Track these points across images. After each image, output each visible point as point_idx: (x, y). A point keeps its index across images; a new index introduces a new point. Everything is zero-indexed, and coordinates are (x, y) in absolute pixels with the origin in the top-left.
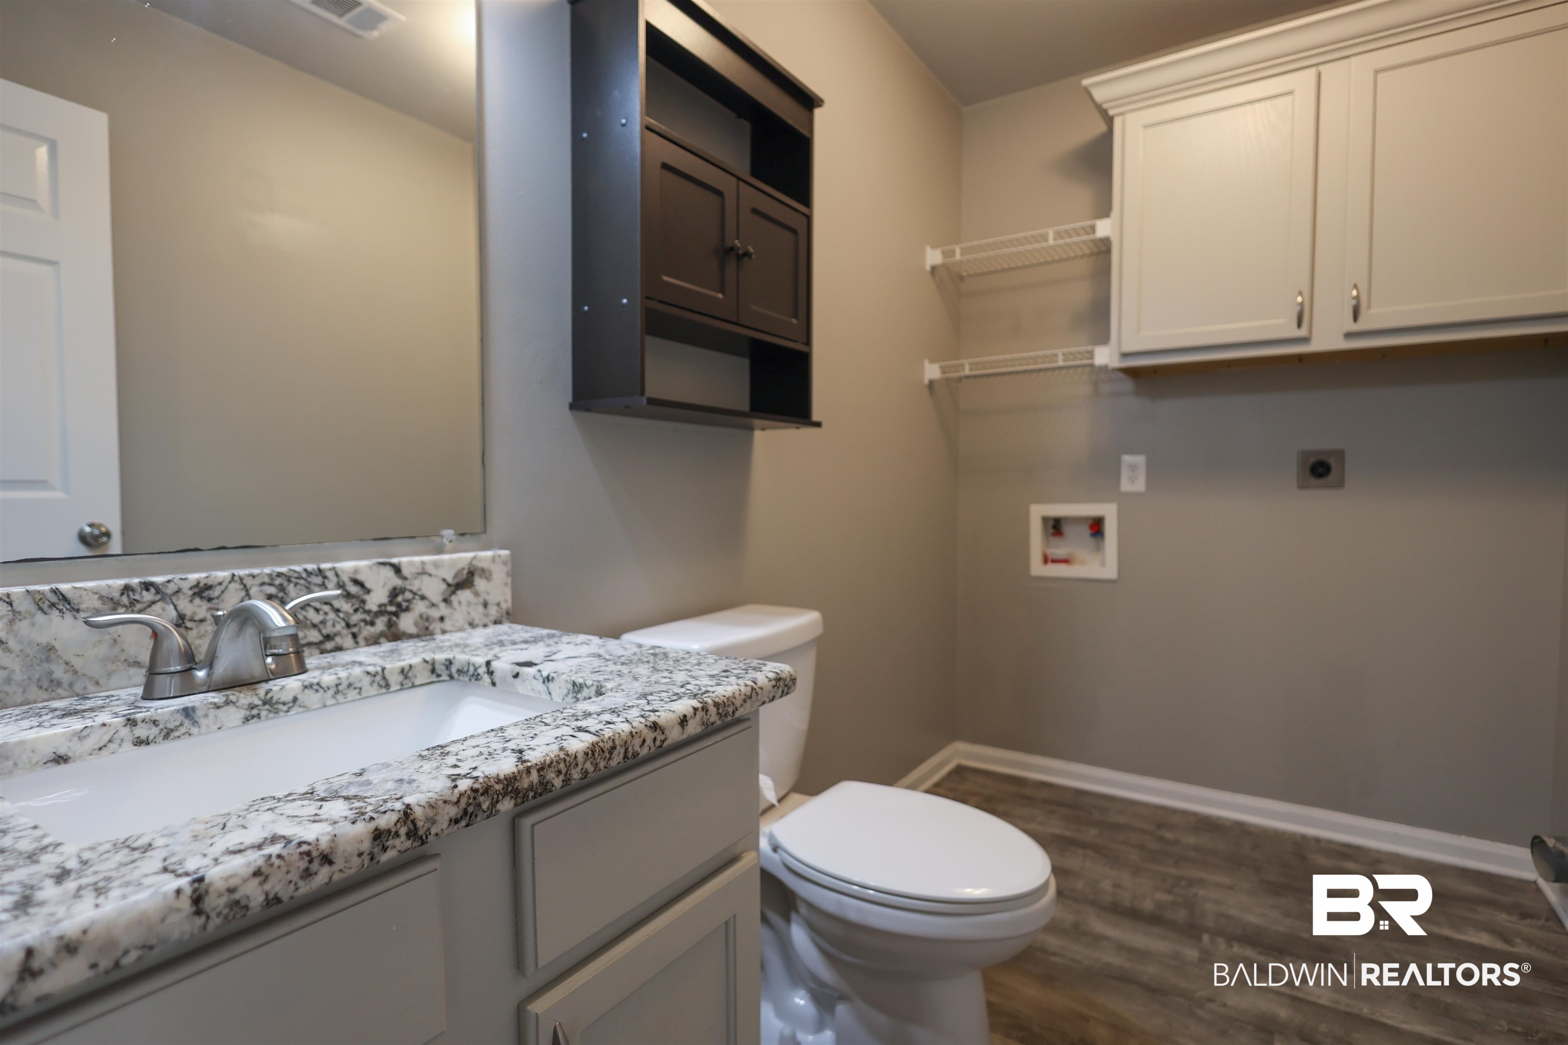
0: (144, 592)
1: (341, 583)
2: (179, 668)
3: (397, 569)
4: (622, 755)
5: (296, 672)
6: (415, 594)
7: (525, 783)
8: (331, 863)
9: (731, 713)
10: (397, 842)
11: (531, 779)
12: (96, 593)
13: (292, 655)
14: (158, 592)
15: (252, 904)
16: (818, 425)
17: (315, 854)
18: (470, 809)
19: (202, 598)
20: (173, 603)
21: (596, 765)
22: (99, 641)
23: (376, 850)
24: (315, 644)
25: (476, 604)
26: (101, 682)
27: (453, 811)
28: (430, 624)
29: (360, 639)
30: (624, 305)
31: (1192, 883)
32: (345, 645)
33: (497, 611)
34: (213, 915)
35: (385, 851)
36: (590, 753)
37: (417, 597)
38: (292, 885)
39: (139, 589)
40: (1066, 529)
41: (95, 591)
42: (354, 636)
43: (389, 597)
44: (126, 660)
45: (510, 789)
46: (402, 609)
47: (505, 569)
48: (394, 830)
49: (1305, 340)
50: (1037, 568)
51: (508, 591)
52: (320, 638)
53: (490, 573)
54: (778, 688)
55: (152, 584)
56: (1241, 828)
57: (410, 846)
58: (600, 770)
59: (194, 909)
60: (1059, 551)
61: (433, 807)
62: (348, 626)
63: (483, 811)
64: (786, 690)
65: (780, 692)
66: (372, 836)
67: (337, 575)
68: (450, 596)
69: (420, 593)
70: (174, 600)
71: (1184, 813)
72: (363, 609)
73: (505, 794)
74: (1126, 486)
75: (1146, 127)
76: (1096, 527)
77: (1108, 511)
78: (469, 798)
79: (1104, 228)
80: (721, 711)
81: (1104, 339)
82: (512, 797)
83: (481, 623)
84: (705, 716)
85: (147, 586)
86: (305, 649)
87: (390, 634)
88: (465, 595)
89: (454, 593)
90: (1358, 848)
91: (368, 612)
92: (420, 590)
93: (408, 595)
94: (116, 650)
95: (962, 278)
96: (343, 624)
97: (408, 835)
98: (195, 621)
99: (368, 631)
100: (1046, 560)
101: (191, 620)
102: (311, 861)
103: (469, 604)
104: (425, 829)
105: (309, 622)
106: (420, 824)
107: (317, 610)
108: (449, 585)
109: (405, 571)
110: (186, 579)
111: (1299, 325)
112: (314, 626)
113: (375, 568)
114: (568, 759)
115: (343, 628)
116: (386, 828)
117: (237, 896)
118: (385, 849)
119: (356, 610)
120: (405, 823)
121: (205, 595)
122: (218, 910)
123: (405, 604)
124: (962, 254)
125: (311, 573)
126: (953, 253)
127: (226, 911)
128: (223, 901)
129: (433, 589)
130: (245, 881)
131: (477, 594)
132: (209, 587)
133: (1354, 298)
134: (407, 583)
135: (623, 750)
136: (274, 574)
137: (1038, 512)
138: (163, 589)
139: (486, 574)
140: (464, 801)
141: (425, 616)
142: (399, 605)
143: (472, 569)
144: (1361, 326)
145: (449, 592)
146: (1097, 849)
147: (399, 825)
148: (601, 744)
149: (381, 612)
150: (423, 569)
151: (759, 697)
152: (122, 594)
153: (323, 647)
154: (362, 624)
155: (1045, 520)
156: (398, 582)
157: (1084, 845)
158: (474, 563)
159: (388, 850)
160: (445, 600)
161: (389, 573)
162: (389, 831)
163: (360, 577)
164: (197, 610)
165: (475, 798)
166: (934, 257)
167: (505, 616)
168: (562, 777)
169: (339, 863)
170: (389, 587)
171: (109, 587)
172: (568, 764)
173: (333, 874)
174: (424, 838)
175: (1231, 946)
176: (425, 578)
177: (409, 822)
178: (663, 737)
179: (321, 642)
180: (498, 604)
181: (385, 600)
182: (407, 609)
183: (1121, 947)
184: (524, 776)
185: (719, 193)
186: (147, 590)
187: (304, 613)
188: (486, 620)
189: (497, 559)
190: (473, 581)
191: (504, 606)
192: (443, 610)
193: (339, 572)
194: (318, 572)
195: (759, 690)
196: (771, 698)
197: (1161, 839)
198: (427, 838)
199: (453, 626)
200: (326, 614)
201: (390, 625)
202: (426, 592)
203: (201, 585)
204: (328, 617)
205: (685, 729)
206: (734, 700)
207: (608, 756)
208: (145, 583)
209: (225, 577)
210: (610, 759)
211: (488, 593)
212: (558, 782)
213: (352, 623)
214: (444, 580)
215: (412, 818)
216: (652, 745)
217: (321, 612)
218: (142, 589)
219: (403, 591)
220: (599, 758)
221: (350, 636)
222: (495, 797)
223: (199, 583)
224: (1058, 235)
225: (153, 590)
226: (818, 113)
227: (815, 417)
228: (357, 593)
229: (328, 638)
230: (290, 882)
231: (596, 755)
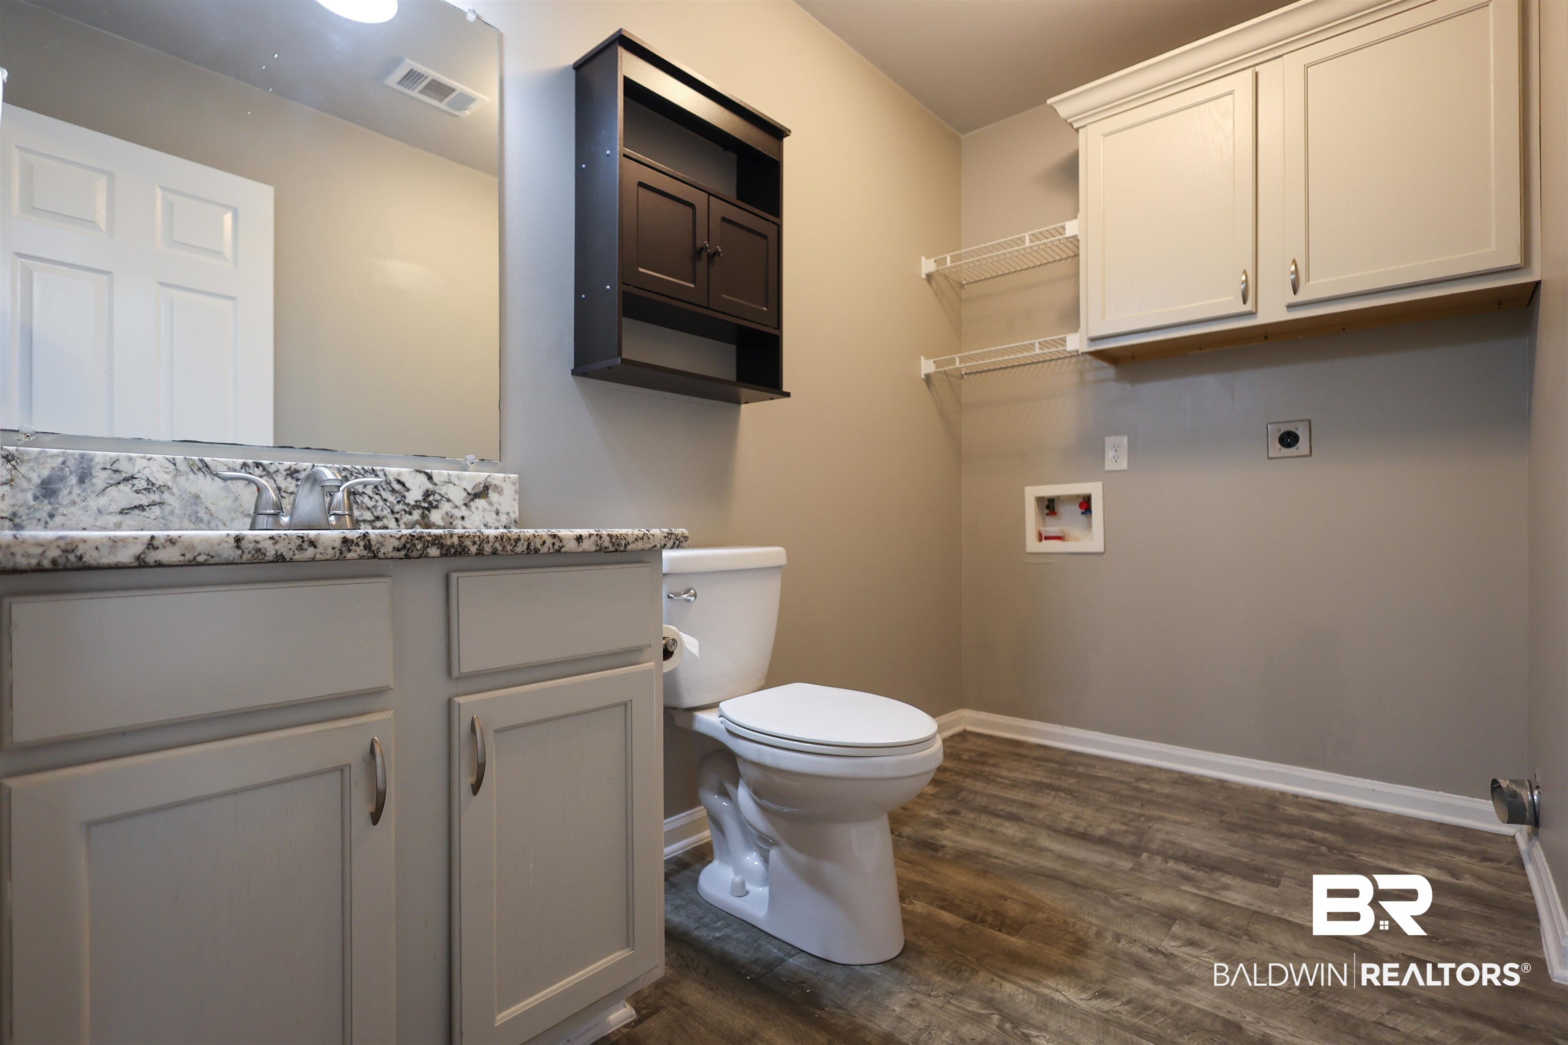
0: (256, 469)
1: (388, 482)
2: (272, 511)
3: (430, 477)
4: (525, 546)
5: (349, 528)
6: (443, 496)
7: (449, 542)
8: (315, 547)
9: (623, 544)
10: (358, 549)
11: (453, 540)
12: (226, 465)
13: (347, 516)
14: (264, 469)
15: (268, 554)
16: (788, 395)
17: (306, 539)
18: (408, 546)
19: (292, 478)
20: (273, 479)
21: (504, 547)
22: (227, 497)
23: (343, 549)
24: (369, 521)
25: (490, 511)
26: (227, 523)
27: (396, 543)
28: (454, 520)
29: (401, 523)
30: (607, 290)
31: (1150, 819)
32: (390, 526)
33: (507, 519)
34: (246, 551)
35: (350, 552)
36: (499, 537)
37: (444, 499)
38: (291, 551)
39: (252, 466)
40: (1061, 509)
41: (225, 463)
42: (397, 520)
43: (423, 496)
44: (242, 512)
45: (437, 542)
46: (432, 507)
47: (513, 488)
48: (356, 541)
49: (1251, 314)
50: (1032, 545)
51: (516, 505)
52: (373, 518)
53: (502, 490)
54: (670, 539)
55: (261, 464)
56: (1222, 784)
57: (366, 554)
58: (507, 552)
59: (236, 544)
60: (1052, 528)
61: (382, 536)
62: (393, 512)
63: (417, 550)
64: (677, 542)
65: (671, 543)
66: (342, 540)
67: (385, 475)
68: (470, 502)
69: (446, 497)
70: (274, 477)
71: (1167, 771)
72: (404, 502)
73: (433, 544)
74: (1110, 465)
75: (1106, 135)
76: (1086, 504)
77: (1094, 489)
78: (408, 538)
79: (1072, 228)
80: (613, 541)
81: (1076, 328)
82: (438, 548)
83: (493, 526)
84: (599, 540)
85: (258, 465)
86: (361, 524)
87: (423, 523)
88: (480, 503)
89: (472, 500)
90: (1336, 804)
91: (408, 505)
92: (447, 494)
93: (437, 497)
94: (237, 504)
95: (962, 286)
96: (389, 510)
97: (365, 547)
98: (287, 493)
99: (406, 518)
100: (1041, 538)
101: (285, 492)
102: (303, 542)
103: (484, 510)
104: (376, 547)
105: (364, 505)
106: (373, 543)
107: (371, 498)
108: (469, 494)
109: (435, 479)
110: (282, 464)
111: (1245, 303)
112: (369, 509)
113: (413, 474)
114: (482, 537)
115: (388, 513)
116: (351, 538)
117: (259, 546)
118: (350, 551)
119: (399, 502)
120: (363, 540)
121: (294, 476)
122: (249, 550)
123: (435, 503)
124: (952, 261)
125: (367, 471)
126: (945, 260)
127: (253, 552)
128: (252, 546)
129: (458, 496)
130: (265, 540)
131: (491, 504)
132: (297, 471)
133: (1292, 273)
134: (437, 488)
135: (526, 544)
136: (341, 468)
137: (1033, 493)
138: (268, 469)
139: (499, 490)
140: (403, 540)
141: (449, 514)
142: (430, 503)
143: (487, 484)
144: (1301, 297)
145: (469, 499)
146: (1069, 792)
147: (359, 539)
148: (509, 535)
149: (417, 506)
150: (449, 479)
151: (651, 541)
152: (242, 468)
153: (374, 524)
154: (403, 513)
155: (1039, 500)
156: (430, 486)
157: (1058, 789)
158: (489, 480)
159: (352, 552)
160: (465, 505)
161: (424, 478)
162: (353, 541)
163: (402, 479)
164: (289, 486)
165: (411, 540)
166: (928, 266)
167: (513, 523)
168: (476, 547)
169: (320, 549)
170: (424, 488)
171: (234, 462)
172: (481, 540)
173: (316, 553)
174: (376, 552)
175: (1167, 863)
176: (451, 485)
177: (366, 540)
178: (561, 545)
179: (373, 521)
180: (508, 514)
181: (420, 498)
182: (436, 507)
183: (1059, 857)
184: (448, 537)
185: (691, 206)
186: (258, 467)
187: (361, 498)
188: (498, 525)
189: (507, 479)
190: (488, 494)
191: (513, 516)
192: (464, 511)
193: (387, 473)
194: (372, 471)
195: (651, 537)
196: (662, 545)
197: (1137, 788)
198: (377, 553)
199: (472, 524)
200: (377, 501)
201: (423, 516)
202: (450, 496)
203: (292, 469)
204: (378, 504)
205: (581, 545)
206: (626, 537)
207: (514, 544)
208: (256, 463)
209: (308, 466)
210: (515, 546)
211: (500, 504)
212: (473, 549)
213: (395, 511)
214: (465, 489)
215: (368, 538)
216: (551, 546)
217: (373, 500)
218: (254, 466)
219: (434, 493)
220: (506, 543)
221: (394, 520)
222: (426, 544)
223: (290, 468)
224: (1034, 238)
225: (261, 468)
226: (785, 140)
227: (785, 389)
228: (400, 490)
229: (378, 518)
230: (290, 549)
231: (504, 540)
